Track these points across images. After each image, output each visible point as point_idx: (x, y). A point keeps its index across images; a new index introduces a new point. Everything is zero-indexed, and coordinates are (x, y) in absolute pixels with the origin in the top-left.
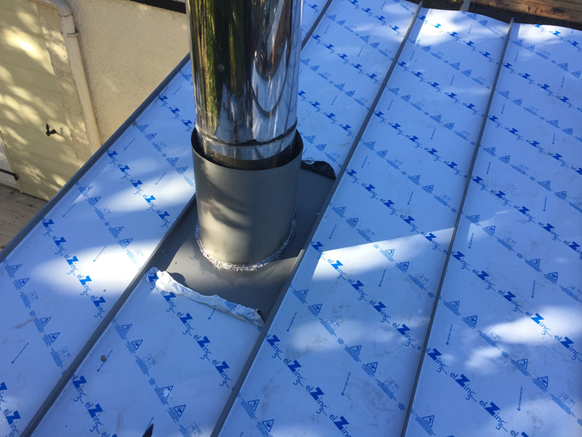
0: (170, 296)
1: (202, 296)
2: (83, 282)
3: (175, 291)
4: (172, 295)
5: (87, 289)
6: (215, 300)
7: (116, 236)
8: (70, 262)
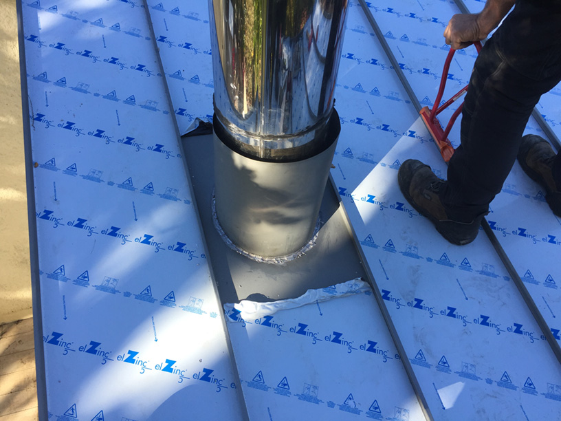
0: (267, 320)
1: (296, 299)
2: (168, 369)
3: (267, 312)
4: (268, 318)
5: (180, 373)
6: (311, 295)
7: (152, 301)
8: (130, 360)
